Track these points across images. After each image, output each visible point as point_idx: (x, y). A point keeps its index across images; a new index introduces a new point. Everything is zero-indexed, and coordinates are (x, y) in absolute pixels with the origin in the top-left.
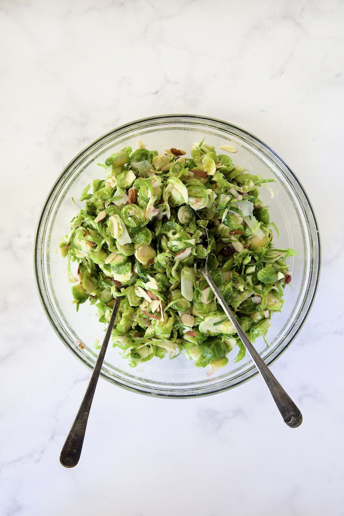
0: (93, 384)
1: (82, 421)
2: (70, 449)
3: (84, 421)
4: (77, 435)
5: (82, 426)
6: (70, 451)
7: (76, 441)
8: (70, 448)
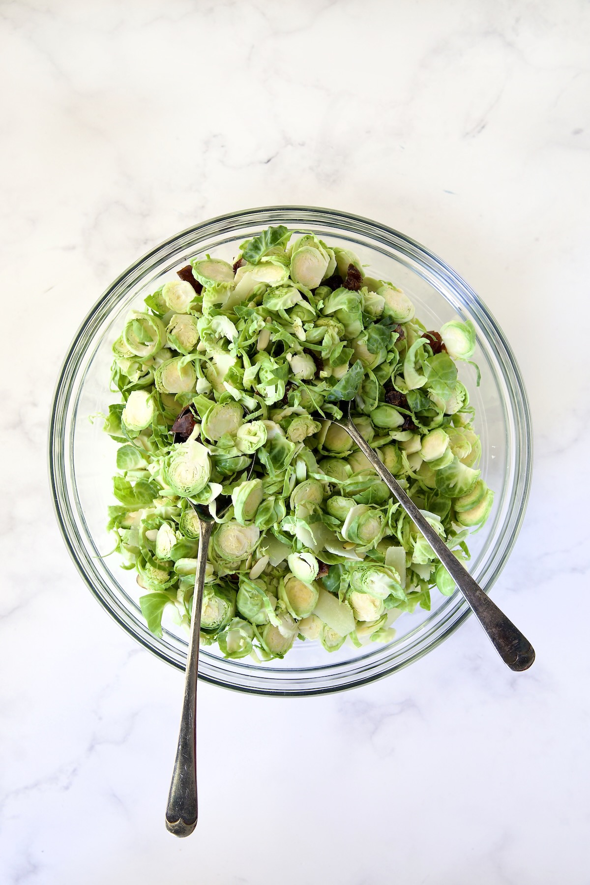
0: (446, 556)
1: (484, 605)
2: (509, 647)
3: (487, 603)
4: (497, 625)
5: (491, 610)
6: (511, 649)
7: (504, 631)
8: (508, 645)
